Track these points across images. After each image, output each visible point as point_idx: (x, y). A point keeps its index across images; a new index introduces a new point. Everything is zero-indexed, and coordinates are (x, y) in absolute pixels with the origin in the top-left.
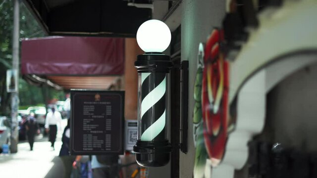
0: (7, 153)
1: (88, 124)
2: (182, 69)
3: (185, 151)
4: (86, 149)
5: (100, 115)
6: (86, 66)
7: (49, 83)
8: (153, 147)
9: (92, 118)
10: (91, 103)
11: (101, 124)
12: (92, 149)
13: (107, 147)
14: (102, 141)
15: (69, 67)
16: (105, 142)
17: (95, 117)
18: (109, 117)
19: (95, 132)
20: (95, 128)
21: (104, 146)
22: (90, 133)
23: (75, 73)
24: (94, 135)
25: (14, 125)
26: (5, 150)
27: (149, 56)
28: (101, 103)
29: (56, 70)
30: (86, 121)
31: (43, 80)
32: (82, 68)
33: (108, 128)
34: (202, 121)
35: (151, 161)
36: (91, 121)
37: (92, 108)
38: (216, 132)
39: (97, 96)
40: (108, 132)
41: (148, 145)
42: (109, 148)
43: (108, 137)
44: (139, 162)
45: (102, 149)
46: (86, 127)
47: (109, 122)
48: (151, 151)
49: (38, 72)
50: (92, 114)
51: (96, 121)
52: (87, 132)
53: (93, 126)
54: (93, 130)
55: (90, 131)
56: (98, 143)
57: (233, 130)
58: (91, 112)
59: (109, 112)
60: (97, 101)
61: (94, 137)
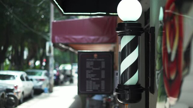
0: (46, 92)
1: (89, 74)
2: (150, 33)
3: (153, 92)
4: (88, 91)
5: (98, 68)
6: (92, 38)
7: (71, 49)
8: (129, 89)
9: (92, 70)
10: (91, 60)
11: (98, 74)
12: (92, 91)
13: (102, 89)
14: (99, 85)
15: (82, 39)
16: (100, 86)
17: (94, 69)
18: (103, 69)
19: (94, 79)
20: (94, 76)
21: (100, 88)
22: (91, 80)
23: (85, 42)
24: (93, 81)
25: (50, 76)
26: (46, 91)
27: (126, 24)
28: (98, 60)
29: (73, 40)
30: (88, 72)
31: (66, 47)
32: (90, 39)
33: (103, 76)
34: (162, 68)
35: (127, 99)
36: (91, 72)
37: (92, 63)
38: (173, 77)
39: (96, 55)
40: (103, 79)
41: (126, 88)
42: (103, 90)
43: (103, 83)
44: (119, 100)
45: (99, 91)
46: (88, 76)
47: (103, 72)
48: (128, 92)
49: (62, 42)
50: (92, 67)
51: (95, 72)
52: (89, 79)
53: (93, 75)
54: (93, 78)
55: (90, 78)
56: (96, 87)
57: (188, 73)
58: (91, 66)
59: (103, 66)
60: (95, 59)
61: (93, 82)
